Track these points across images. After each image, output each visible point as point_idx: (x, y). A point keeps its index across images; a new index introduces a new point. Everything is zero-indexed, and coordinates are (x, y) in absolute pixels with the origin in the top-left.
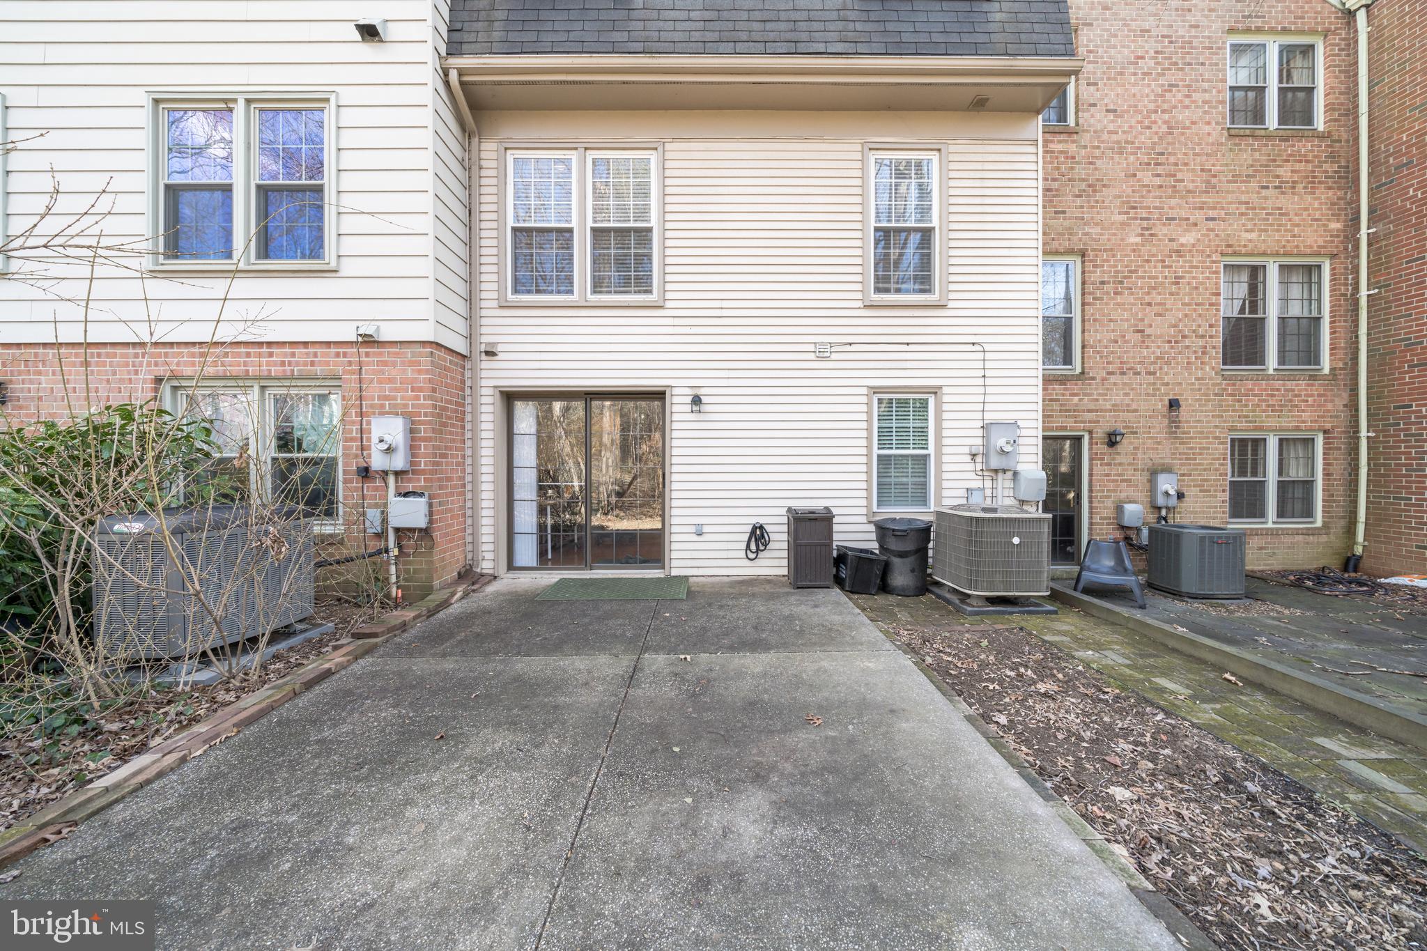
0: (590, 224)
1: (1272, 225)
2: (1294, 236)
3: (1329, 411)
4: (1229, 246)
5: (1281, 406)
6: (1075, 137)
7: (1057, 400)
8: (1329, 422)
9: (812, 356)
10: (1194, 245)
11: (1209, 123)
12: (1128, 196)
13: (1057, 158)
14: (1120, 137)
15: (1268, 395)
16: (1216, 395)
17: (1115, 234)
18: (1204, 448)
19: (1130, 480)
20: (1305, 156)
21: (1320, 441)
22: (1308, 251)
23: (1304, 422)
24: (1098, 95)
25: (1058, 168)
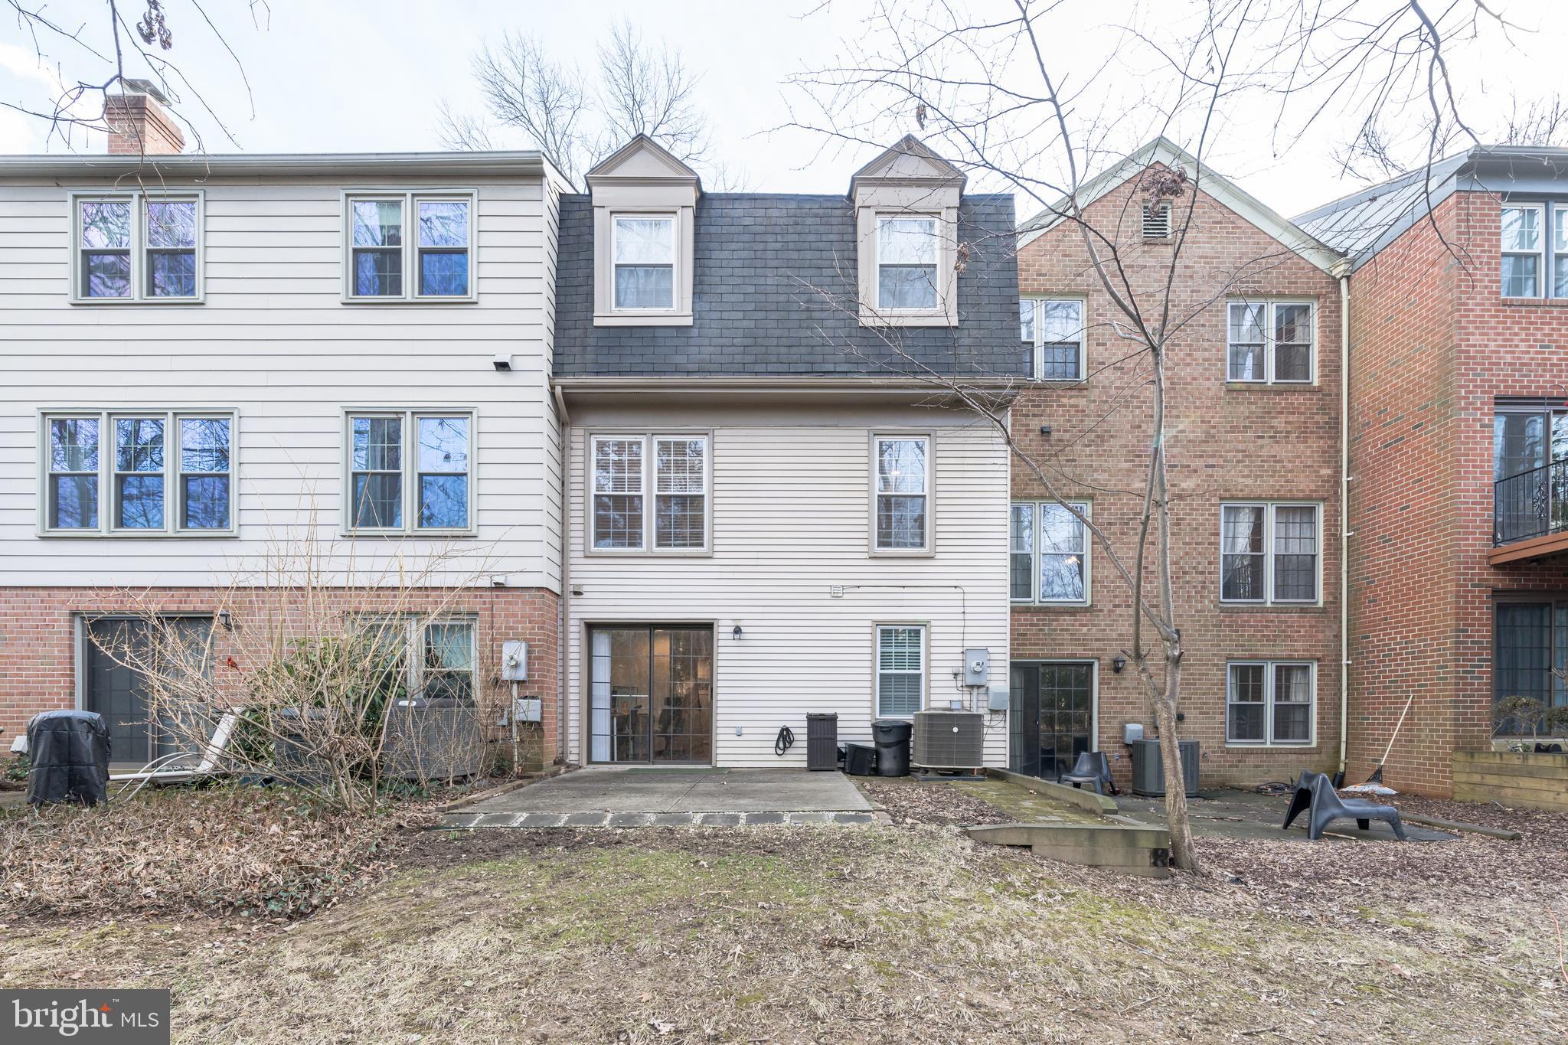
0: (655, 492)
1: (1266, 471)
2: (1287, 481)
3: (1319, 641)
4: (1226, 490)
5: (1275, 636)
6: (1085, 393)
7: (1068, 630)
8: (1320, 651)
9: (828, 596)
10: (1194, 490)
11: (1208, 379)
12: (1133, 446)
13: (1068, 411)
14: (1127, 392)
15: (1262, 626)
16: (1214, 626)
17: (1121, 480)
18: (1203, 674)
19: (1135, 703)
20: (1298, 408)
21: (1314, 669)
22: (1301, 495)
23: (1296, 651)
24: (1106, 354)
25: (1069, 421)
